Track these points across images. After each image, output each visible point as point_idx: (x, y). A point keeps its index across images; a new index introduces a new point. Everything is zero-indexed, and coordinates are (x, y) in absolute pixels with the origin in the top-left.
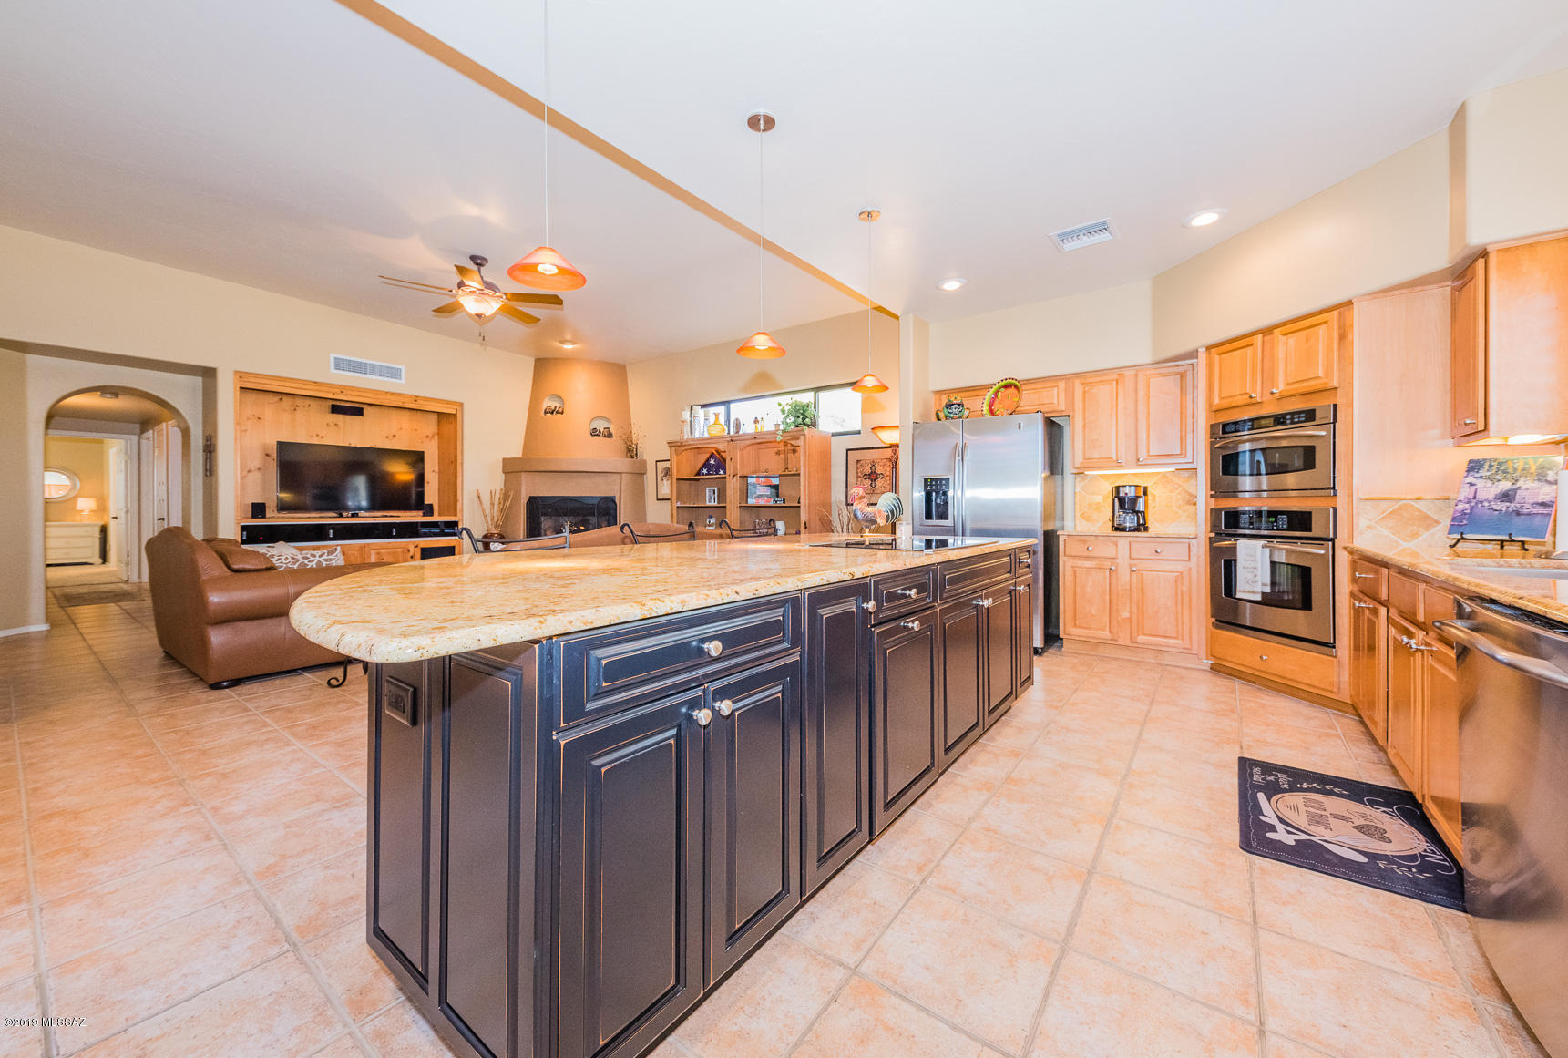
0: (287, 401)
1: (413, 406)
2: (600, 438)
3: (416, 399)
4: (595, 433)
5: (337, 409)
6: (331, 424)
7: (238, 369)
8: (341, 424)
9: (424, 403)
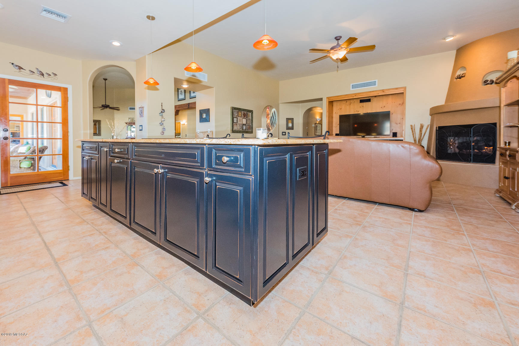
0: (348, 102)
1: (384, 94)
2: (494, 85)
3: (383, 91)
4: (486, 82)
5: (362, 101)
6: (361, 106)
7: (327, 97)
8: (364, 106)
9: (388, 91)
